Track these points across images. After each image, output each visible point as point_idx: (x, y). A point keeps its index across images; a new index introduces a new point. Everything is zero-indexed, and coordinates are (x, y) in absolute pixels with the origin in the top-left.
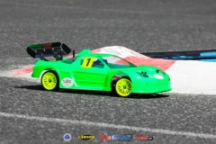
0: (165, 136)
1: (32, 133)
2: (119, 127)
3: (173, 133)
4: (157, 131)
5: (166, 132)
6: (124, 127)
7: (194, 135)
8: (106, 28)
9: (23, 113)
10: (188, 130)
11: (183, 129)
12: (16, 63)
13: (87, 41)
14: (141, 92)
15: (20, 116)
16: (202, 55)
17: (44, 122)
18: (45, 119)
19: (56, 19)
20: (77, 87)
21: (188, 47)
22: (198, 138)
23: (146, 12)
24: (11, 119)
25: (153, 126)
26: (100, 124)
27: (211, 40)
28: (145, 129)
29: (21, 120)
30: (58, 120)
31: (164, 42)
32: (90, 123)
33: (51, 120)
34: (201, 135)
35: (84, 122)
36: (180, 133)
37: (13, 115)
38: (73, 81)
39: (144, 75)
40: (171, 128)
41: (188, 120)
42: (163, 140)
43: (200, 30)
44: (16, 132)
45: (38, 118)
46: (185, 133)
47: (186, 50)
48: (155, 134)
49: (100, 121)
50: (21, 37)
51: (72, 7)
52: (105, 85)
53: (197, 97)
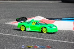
0: (53, 41)
1: (16, 40)
2: (40, 39)
3: (55, 40)
4: (51, 40)
5: (53, 40)
6: (41, 39)
7: (61, 41)
8: (36, 11)
9: (14, 34)
10: (59, 40)
11: (57, 40)
12: (12, 21)
13: (31, 14)
14: (49, 32)
15: (13, 35)
16: (63, 19)
17: (19, 37)
18: (20, 36)
19: (23, 8)
20: (31, 30)
21: (59, 17)
22: (62, 42)
23: (47, 7)
24: (11, 36)
25: (49, 39)
26: (35, 38)
27: (65, 15)
28: (47, 39)
29: (13, 36)
30: (23, 36)
31: (52, 15)
32: (32, 37)
33: (21, 36)
34: (63, 41)
35: (30, 37)
36: (57, 41)
37: (11, 35)
38: (30, 29)
39: (51, 27)
40: (54, 39)
41: (59, 37)
42: (52, 42)
43: (62, 12)
44: (12, 39)
45: (18, 36)
46: (58, 41)
47: (58, 17)
48: (50, 41)
49: (35, 37)
50: (13, 13)
51: (27, 5)
52: (39, 30)
53: (61, 31)
